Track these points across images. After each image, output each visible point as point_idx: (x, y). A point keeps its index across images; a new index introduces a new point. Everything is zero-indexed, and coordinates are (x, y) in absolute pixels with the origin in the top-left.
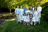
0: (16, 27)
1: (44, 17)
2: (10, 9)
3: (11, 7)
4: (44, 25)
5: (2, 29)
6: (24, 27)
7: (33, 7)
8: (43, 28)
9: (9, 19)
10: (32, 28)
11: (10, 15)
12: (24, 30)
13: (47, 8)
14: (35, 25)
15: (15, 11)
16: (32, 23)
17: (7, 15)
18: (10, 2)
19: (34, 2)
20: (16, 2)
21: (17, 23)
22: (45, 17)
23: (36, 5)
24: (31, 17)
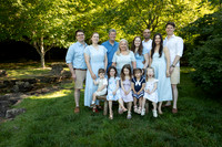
0: (73, 128)
1: (194, 79)
2: (39, 45)
3: (47, 38)
4: (194, 116)
5: (8, 135)
6: (107, 127)
7: (147, 39)
8: (190, 129)
9: (39, 91)
10: (145, 128)
11: (40, 75)
12: (107, 140)
13: (205, 39)
14: (155, 115)
15: (68, 57)
16: (144, 110)
17: (29, 72)
18: (41, 16)
19: (150, 15)
20: (69, 14)
21: (77, 111)
22: (201, 82)
23: (161, 28)
24: (138, 83)
